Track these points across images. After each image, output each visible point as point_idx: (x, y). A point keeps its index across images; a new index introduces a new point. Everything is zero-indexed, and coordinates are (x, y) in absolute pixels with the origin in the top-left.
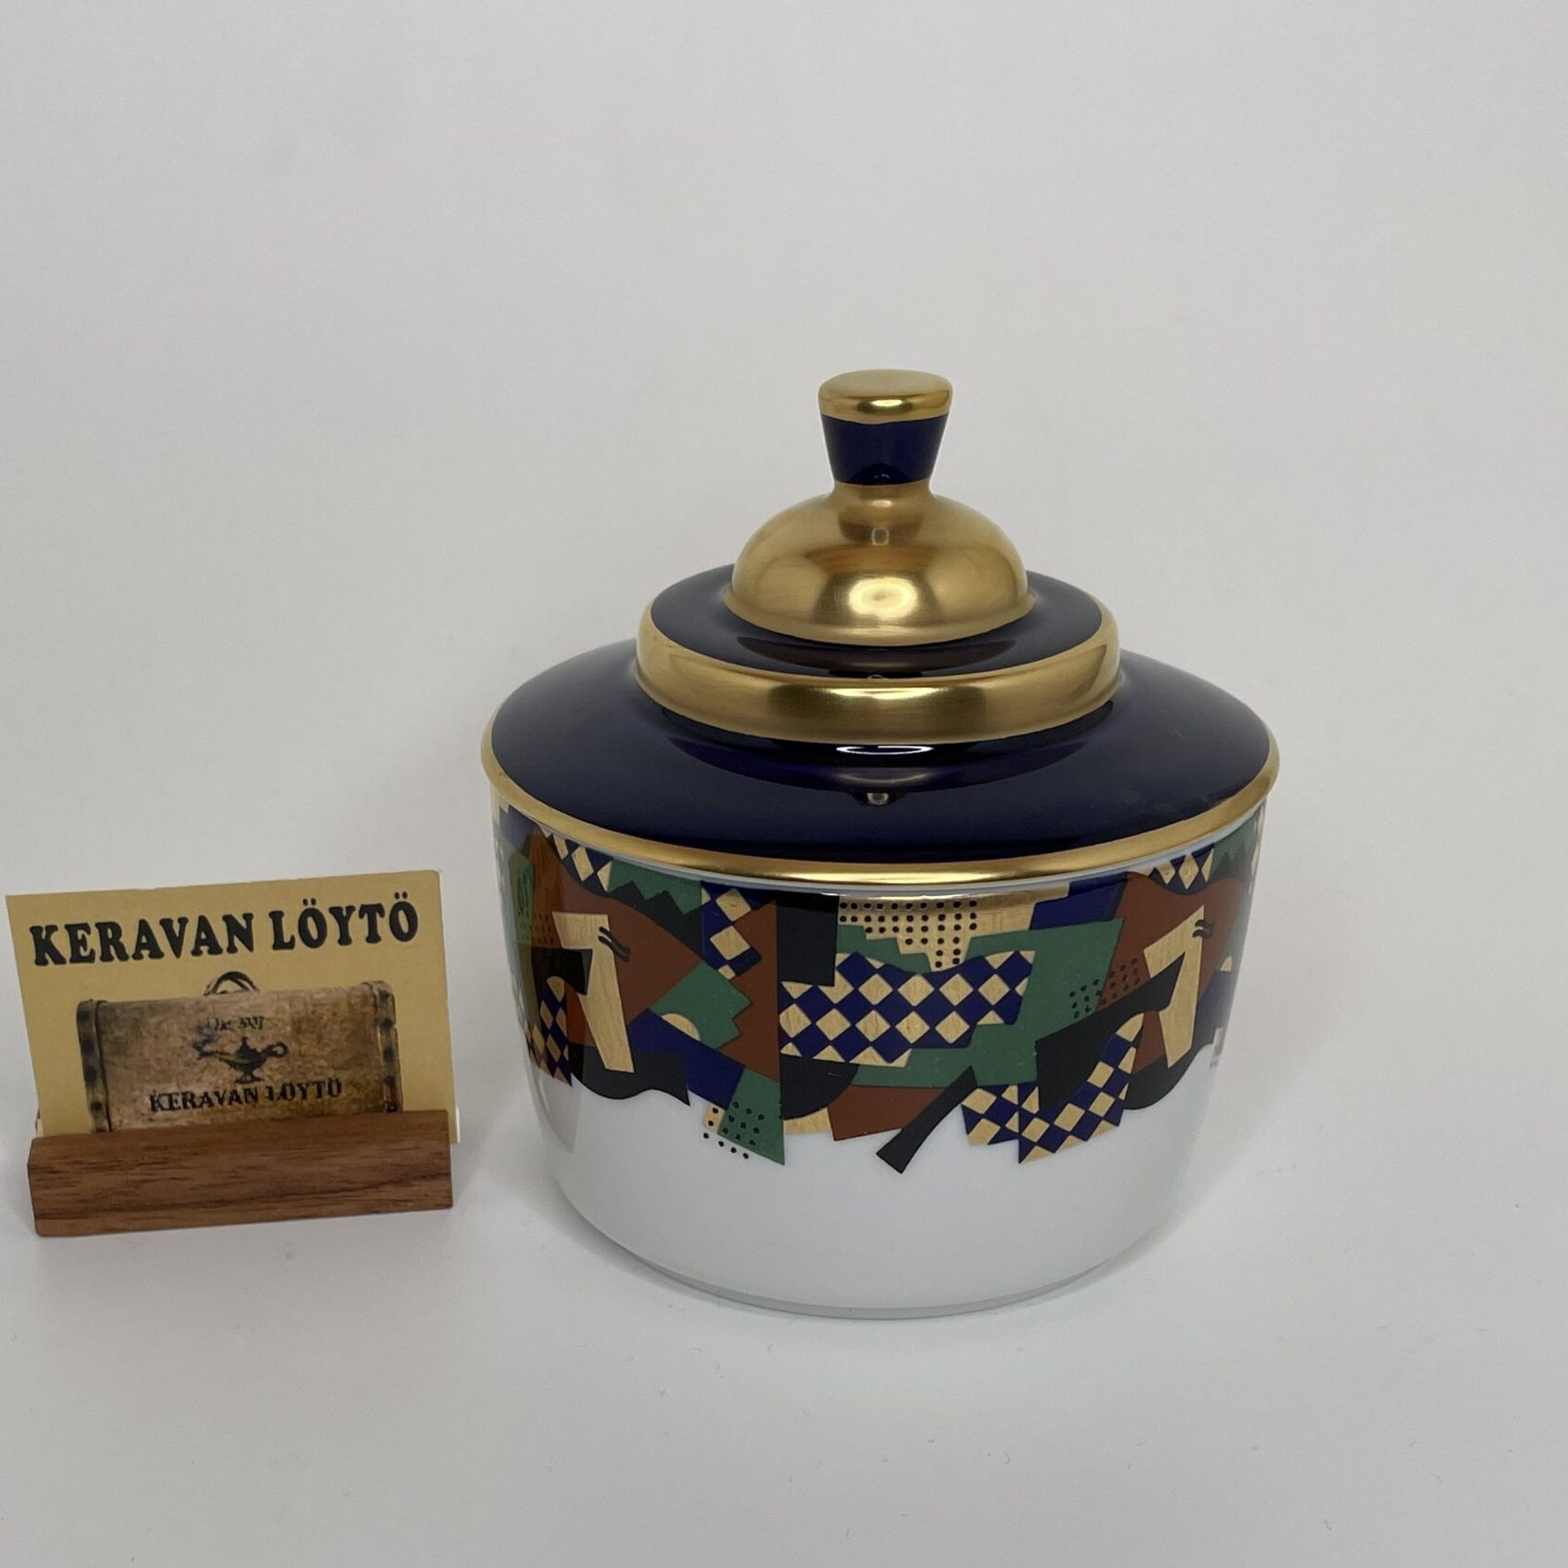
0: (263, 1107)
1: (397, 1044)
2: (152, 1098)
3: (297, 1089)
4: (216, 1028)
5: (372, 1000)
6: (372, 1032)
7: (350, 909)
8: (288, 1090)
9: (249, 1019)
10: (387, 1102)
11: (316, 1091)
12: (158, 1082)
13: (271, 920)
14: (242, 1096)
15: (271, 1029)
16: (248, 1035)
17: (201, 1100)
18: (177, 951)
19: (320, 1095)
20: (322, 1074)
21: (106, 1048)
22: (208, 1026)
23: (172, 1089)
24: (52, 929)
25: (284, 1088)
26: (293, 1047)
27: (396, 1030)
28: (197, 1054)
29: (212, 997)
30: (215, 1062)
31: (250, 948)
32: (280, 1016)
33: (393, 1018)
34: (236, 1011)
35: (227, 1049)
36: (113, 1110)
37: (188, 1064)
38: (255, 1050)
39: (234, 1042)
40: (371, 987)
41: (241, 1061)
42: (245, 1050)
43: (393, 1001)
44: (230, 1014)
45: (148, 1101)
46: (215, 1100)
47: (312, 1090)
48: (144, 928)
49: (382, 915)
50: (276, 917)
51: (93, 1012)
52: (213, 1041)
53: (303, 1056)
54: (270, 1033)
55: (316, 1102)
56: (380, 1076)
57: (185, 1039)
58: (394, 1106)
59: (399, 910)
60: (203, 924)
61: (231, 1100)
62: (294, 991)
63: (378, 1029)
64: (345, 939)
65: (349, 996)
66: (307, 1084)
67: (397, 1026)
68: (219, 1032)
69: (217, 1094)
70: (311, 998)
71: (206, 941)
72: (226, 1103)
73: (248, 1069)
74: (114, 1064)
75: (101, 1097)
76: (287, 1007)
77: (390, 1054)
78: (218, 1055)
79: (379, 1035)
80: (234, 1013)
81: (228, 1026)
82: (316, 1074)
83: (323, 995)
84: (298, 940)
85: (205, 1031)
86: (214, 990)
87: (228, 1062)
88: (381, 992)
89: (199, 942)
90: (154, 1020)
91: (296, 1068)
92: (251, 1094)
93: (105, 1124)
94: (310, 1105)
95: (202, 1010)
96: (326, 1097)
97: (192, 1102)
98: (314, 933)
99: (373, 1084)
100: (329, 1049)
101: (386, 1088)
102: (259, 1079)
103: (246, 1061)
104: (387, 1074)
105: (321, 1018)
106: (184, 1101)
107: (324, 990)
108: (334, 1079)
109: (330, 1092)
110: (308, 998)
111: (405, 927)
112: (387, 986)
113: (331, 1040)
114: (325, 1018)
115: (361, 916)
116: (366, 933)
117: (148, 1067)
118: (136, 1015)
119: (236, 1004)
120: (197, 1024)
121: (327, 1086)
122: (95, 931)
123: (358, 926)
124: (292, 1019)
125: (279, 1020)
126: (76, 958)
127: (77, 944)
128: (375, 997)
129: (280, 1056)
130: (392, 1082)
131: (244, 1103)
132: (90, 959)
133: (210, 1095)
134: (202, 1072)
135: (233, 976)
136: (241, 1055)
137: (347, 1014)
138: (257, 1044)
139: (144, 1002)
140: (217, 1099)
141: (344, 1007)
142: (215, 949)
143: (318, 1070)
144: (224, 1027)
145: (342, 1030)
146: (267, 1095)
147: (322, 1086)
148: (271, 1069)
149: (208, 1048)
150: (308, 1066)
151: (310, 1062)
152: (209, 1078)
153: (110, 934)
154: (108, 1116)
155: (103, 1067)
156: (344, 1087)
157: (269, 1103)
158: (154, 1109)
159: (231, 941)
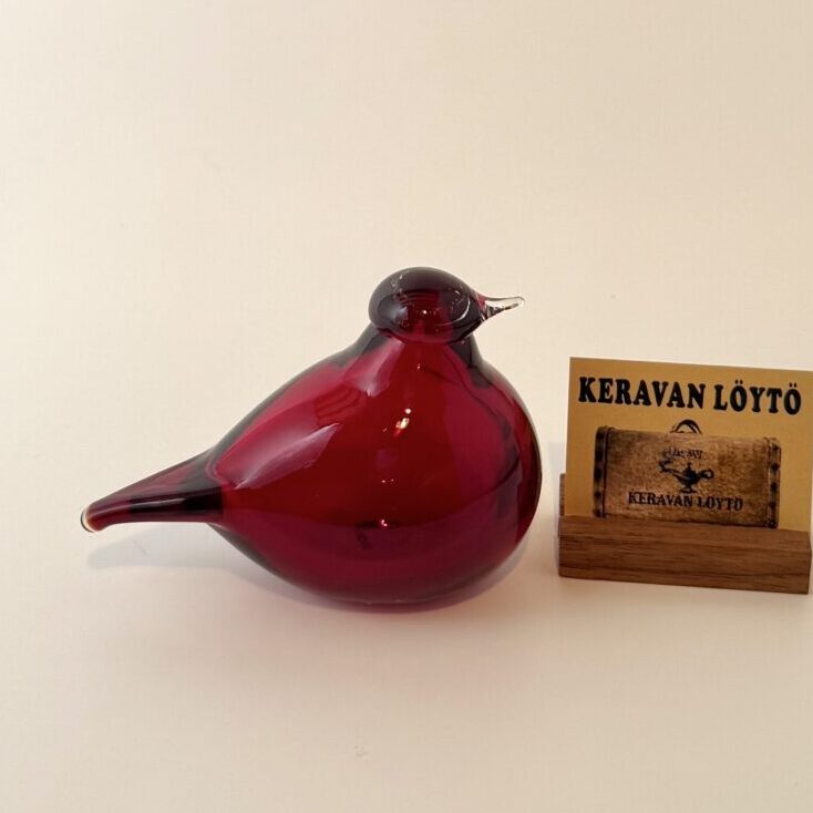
0: (694, 510)
1: (779, 481)
2: (630, 493)
3: (716, 501)
5: (768, 450)
6: (765, 471)
8: (711, 500)
10: (769, 520)
11: (727, 506)
12: (635, 484)
13: (715, 390)
14: (683, 501)
15: (706, 459)
16: (692, 462)
17: (658, 499)
18: (659, 404)
19: (729, 508)
20: (732, 494)
21: (609, 458)
23: (643, 490)
24: (592, 380)
25: (708, 499)
26: (717, 474)
27: (780, 471)
28: (660, 469)
29: (675, 434)
30: (670, 476)
31: (701, 406)
32: (712, 452)
33: (779, 463)
34: (686, 445)
35: (678, 469)
36: (607, 499)
37: (654, 475)
39: (683, 465)
40: (768, 442)
42: (689, 472)
43: (781, 453)
44: (683, 447)
45: (628, 496)
46: (667, 501)
47: (725, 503)
48: (643, 386)
49: (780, 396)
50: (719, 389)
51: (606, 434)
53: (723, 480)
54: (704, 462)
55: (727, 512)
56: (767, 501)
57: (655, 458)
58: (773, 524)
59: (792, 393)
60: (677, 388)
61: (676, 502)
62: (723, 437)
63: (770, 469)
64: (756, 409)
65: (755, 445)
66: (722, 499)
67: (780, 469)
69: (668, 497)
70: (732, 443)
71: (677, 398)
72: (673, 504)
73: (688, 484)
74: (612, 469)
75: (601, 489)
76: (717, 446)
77: (775, 487)
79: (769, 473)
82: (729, 494)
83: (739, 443)
84: (729, 406)
86: (676, 431)
87: (677, 477)
88: (774, 445)
89: (672, 398)
90: (639, 444)
91: (717, 487)
93: (601, 507)
94: (723, 513)
95: (668, 442)
96: (733, 510)
97: (653, 500)
98: (739, 402)
99: (762, 506)
100: (738, 478)
101: (769, 509)
102: (695, 492)
104: (771, 500)
105: (736, 457)
106: (649, 498)
107: (741, 440)
108: (739, 498)
109: (735, 507)
110: (730, 443)
111: (793, 405)
112: (779, 442)
113: (740, 472)
114: (739, 458)
115: (768, 395)
116: (769, 406)
117: (631, 473)
118: (629, 439)
119: (688, 441)
120: (661, 450)
121: (734, 502)
122: (615, 384)
123: (765, 401)
124: (719, 455)
125: (711, 455)
126: (602, 400)
127: (604, 390)
128: (770, 448)
129: (708, 478)
130: (774, 505)
131: (683, 505)
132: (610, 401)
133: (665, 498)
134: (663, 480)
135: (689, 423)
137: (752, 457)
139: (636, 432)
141: (751, 452)
142: (681, 405)
143: (730, 491)
145: (749, 467)
146: (698, 502)
147: (731, 502)
148: (702, 486)
149: (667, 466)
150: (724, 487)
151: (726, 485)
152: (665, 486)
153: (623, 387)
154: (603, 502)
155: (605, 470)
156: (744, 505)
157: (698, 508)
158: (630, 502)
159: (691, 400)
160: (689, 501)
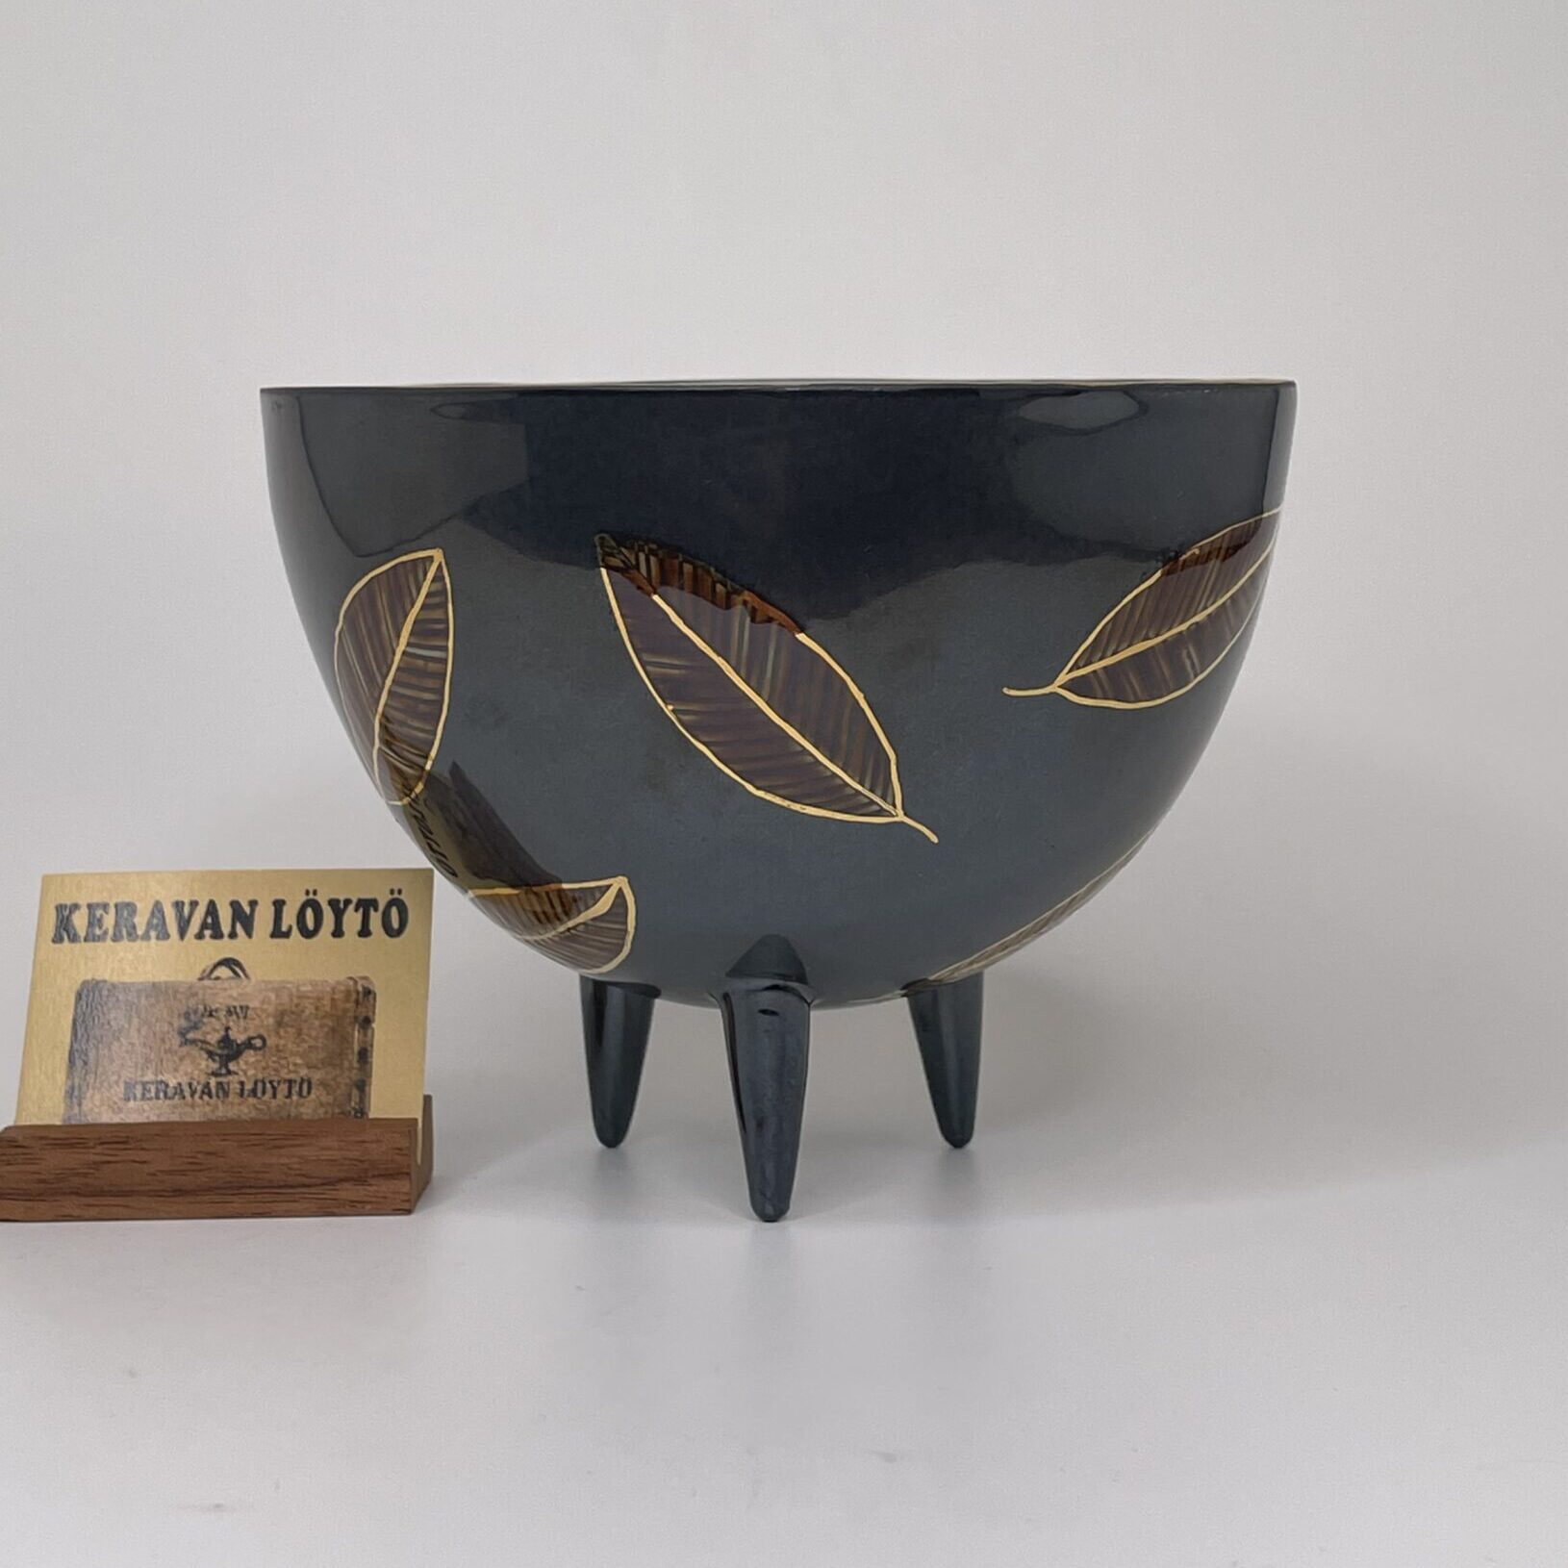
0: (232, 1104)
1: (372, 1046)
2: (127, 1085)
3: (268, 1085)
4: (203, 1016)
5: (354, 996)
6: (350, 1031)
7: (348, 902)
8: (260, 1085)
9: (235, 1008)
10: (354, 1109)
11: (286, 1092)
12: (137, 1069)
13: (273, 908)
14: (214, 1091)
15: (254, 1019)
16: (231, 1024)
17: (173, 1091)
18: (182, 937)
19: (289, 1095)
20: (295, 1072)
22: (196, 1012)
23: (148, 1077)
24: (75, 907)
25: (256, 1083)
26: (271, 1041)
27: (373, 1030)
28: (179, 1040)
29: (206, 982)
30: (195, 1051)
31: (249, 934)
32: (265, 1006)
33: (372, 1017)
34: (224, 998)
35: (209, 1038)
36: (86, 1096)
37: (169, 1051)
38: (235, 1041)
39: (217, 1031)
40: (356, 982)
41: (219, 1052)
42: (226, 1041)
43: (375, 999)
44: (219, 1002)
45: (122, 1089)
46: (187, 1093)
47: (283, 1089)
48: (158, 907)
49: (376, 910)
50: (279, 905)
51: (93, 991)
52: (198, 1029)
53: (279, 1051)
54: (251, 1024)
55: (285, 1103)
56: (351, 1080)
57: (171, 1024)
58: (362, 1112)
59: (394, 905)
60: (212, 908)
61: (203, 1092)
62: (282, 982)
63: (357, 1027)
64: (338, 933)
65: (333, 990)
66: (279, 1082)
67: (374, 1025)
68: (205, 1020)
69: (190, 1085)
70: (298, 990)
71: (212, 926)
72: (197, 1096)
73: (226, 1060)
75: (78, 1082)
76: (273, 996)
77: (364, 1055)
78: (200, 1044)
79: (356, 1033)
80: (221, 1000)
81: (214, 1013)
82: (290, 1072)
83: (310, 988)
84: (295, 931)
85: (192, 1017)
86: (209, 976)
87: (207, 1052)
88: (364, 988)
89: (204, 926)
90: (147, 1003)
91: (271, 1064)
92: (223, 1089)
94: (279, 1106)
95: (194, 995)
96: (295, 1098)
97: (165, 1093)
98: (310, 923)
99: (343, 1087)
100: (306, 1045)
101: (355, 1092)
102: (234, 1073)
103: (225, 1052)
104: (359, 1077)
105: (303, 1011)
106: (158, 1090)
107: (314, 984)
108: (305, 1078)
109: (300, 1094)
110: (294, 990)
111: (395, 924)
112: (371, 983)
113: (309, 1036)
114: (307, 1012)
115: (356, 910)
116: (358, 927)
118: (131, 996)
119: (227, 991)
120: (185, 1009)
121: (298, 1086)
122: (112, 911)
123: (352, 919)
124: (276, 1011)
125: (263, 1011)
126: (90, 937)
127: (94, 922)
128: (358, 993)
129: (260, 1049)
130: (362, 1086)
131: (215, 1098)
132: (102, 938)
133: (185, 1087)
134: (182, 1059)
135: (229, 963)
136: (222, 1044)
137: (328, 1009)
138: (238, 1036)
140: (189, 1090)
141: (327, 1002)
142: (217, 935)
143: (291, 1067)
144: (211, 1015)
145: (322, 1026)
146: (238, 1091)
147: (293, 1085)
148: (246, 1063)
149: (191, 1036)
150: (283, 1062)
151: (286, 1058)
152: (187, 1067)
153: (125, 914)
154: (82, 1104)
156: (313, 1086)
157: (237, 1100)
158: (127, 1099)
159: (233, 926)
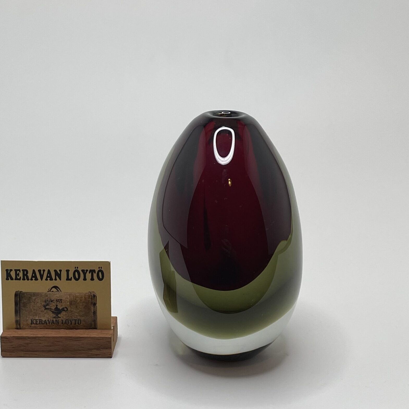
1: (97, 310)
2: (31, 320)
3: (69, 321)
4: (50, 302)
5: (91, 297)
7: (87, 271)
8: (67, 321)
9: (58, 300)
10: (93, 327)
11: (74, 323)
12: (34, 316)
13: (66, 272)
14: (55, 322)
15: (64, 303)
16: (58, 304)
17: (44, 322)
18: (42, 280)
20: (76, 317)
21: (21, 304)
22: (48, 301)
23: (37, 318)
24: (11, 270)
26: (69, 309)
27: (97, 306)
28: (44, 308)
29: (49, 292)
30: (49, 311)
31: (60, 279)
32: (67, 299)
33: (96, 303)
35: (52, 308)
36: (21, 323)
37: (41, 311)
38: (59, 309)
39: (54, 306)
40: (91, 293)
41: (55, 311)
42: (57, 308)
43: (97, 298)
45: (30, 321)
46: (48, 323)
48: (34, 271)
49: (95, 273)
50: (68, 271)
51: (19, 294)
52: (49, 305)
53: (72, 312)
55: (74, 326)
56: (92, 319)
57: (41, 304)
59: (99, 272)
60: (49, 271)
61: (52, 323)
62: (71, 293)
63: (92, 305)
64: (85, 279)
65: (85, 295)
66: (72, 320)
69: (48, 321)
70: (75, 295)
71: (49, 277)
72: (50, 323)
73: (57, 314)
74: (23, 309)
75: (18, 319)
76: (68, 297)
77: (95, 313)
78: (50, 309)
79: (92, 307)
80: (55, 298)
81: (53, 301)
84: (73, 278)
87: (52, 312)
88: (93, 295)
89: (47, 277)
90: (34, 298)
91: (70, 315)
93: (19, 327)
95: (47, 296)
96: (77, 324)
97: (42, 322)
98: (77, 277)
99: (90, 322)
100: (79, 310)
101: (93, 323)
102: (60, 317)
103: (57, 312)
104: (94, 319)
105: (77, 301)
106: (40, 322)
107: (78, 293)
108: (79, 319)
111: (101, 277)
112: (95, 293)
113: (79, 308)
115: (90, 273)
116: (90, 278)
117: (31, 311)
118: (30, 296)
119: (55, 295)
120: (44, 300)
121: (77, 321)
122: (22, 272)
123: (89, 276)
124: (70, 301)
125: (67, 301)
126: (16, 279)
127: (17, 275)
129: (65, 311)
130: (95, 321)
131: (55, 324)
132: (20, 279)
133: (46, 321)
134: (45, 314)
135: (56, 287)
136: (55, 309)
137: (84, 301)
138: (60, 307)
139: (32, 292)
141: (83, 298)
142: (51, 279)
145: (82, 305)
146: (61, 322)
148: (63, 315)
149: (47, 307)
150: (73, 315)
152: (47, 315)
153: (25, 273)
154: (20, 325)
155: (20, 310)
156: (82, 322)
157: (62, 325)
158: (32, 324)
159: (56, 277)
160: (57, 322)
